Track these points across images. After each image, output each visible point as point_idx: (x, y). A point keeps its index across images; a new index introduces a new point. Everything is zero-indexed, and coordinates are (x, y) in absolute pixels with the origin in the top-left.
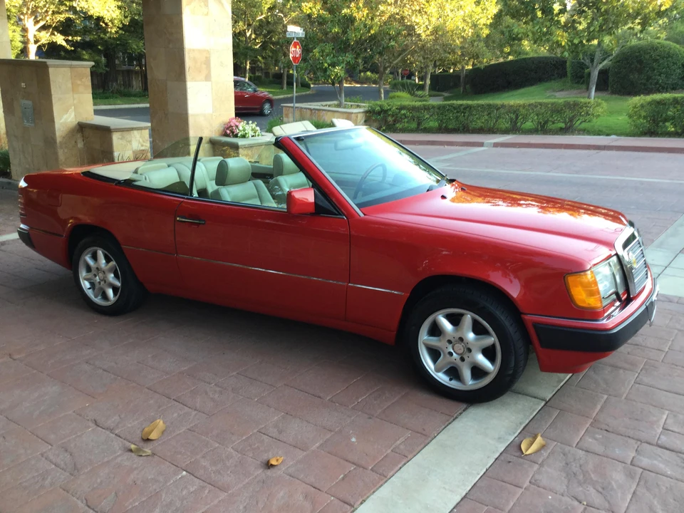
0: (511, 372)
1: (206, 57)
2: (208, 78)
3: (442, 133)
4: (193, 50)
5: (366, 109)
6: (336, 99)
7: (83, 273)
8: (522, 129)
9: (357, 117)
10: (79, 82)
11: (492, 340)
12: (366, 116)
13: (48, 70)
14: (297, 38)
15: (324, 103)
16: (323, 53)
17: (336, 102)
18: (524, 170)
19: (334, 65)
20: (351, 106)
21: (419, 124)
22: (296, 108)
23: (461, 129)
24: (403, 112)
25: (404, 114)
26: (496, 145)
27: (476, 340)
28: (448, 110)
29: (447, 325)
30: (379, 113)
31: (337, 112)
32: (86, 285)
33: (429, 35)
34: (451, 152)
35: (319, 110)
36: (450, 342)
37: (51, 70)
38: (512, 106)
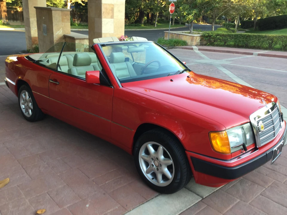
0: (178, 181)
1: (112, 8)
2: (112, 17)
3: (235, 47)
4: (106, 4)
5: (201, 35)
6: (189, 30)
7: (22, 101)
8: (274, 48)
9: (197, 38)
10: (65, 17)
11: (171, 162)
12: (201, 38)
13: (52, 12)
14: (173, 2)
15: (183, 32)
16: (184, 9)
17: (189, 31)
18: (267, 68)
19: (188, 14)
20: (196, 33)
21: (225, 43)
22: (170, 33)
23: (244, 46)
24: (218, 37)
25: (218, 38)
26: (259, 55)
27: (164, 160)
28: (239, 37)
29: (152, 150)
30: (207, 37)
31: (188, 35)
32: (23, 106)
33: (236, 2)
34: (236, 57)
35: (180, 34)
36: (153, 159)
37: (53, 12)
38: (270, 37)
